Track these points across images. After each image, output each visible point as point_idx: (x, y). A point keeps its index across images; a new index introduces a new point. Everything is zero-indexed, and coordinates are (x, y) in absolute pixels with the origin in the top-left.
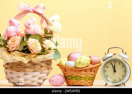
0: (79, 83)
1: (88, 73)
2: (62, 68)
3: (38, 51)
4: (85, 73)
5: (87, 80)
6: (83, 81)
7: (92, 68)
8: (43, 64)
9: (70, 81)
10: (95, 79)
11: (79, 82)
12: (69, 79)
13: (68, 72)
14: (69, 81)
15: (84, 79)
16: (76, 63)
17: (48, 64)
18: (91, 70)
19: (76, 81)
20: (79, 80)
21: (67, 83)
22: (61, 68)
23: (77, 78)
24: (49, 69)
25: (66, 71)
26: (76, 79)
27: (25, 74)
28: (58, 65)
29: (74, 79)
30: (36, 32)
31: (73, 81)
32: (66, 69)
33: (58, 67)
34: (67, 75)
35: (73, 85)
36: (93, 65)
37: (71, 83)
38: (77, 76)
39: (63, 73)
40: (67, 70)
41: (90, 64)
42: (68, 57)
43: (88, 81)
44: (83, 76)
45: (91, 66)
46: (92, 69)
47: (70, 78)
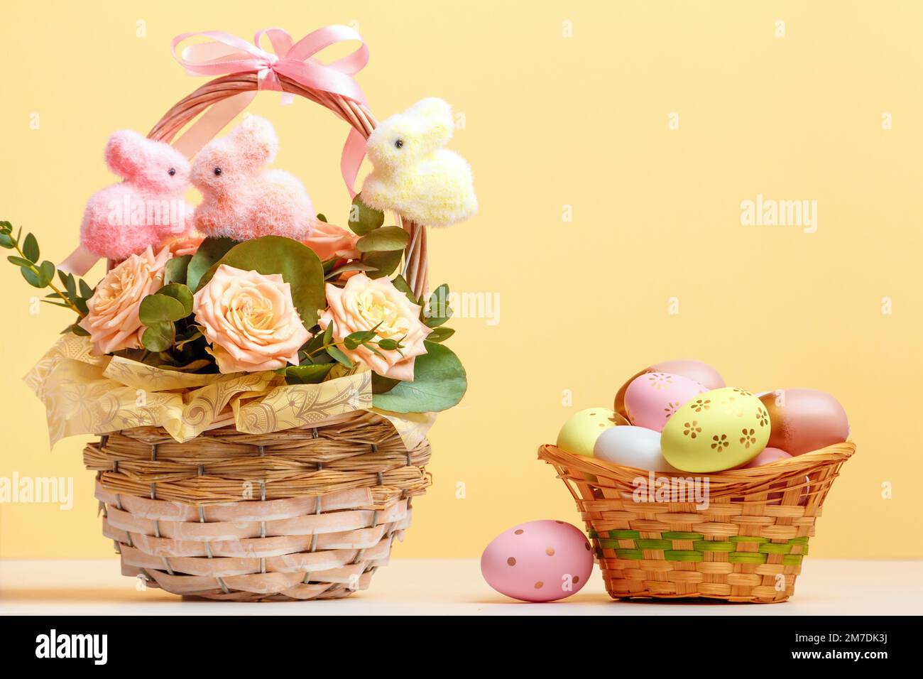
0: (692, 582)
1: (758, 510)
2: (574, 479)
3: (275, 357)
4: (735, 509)
5: (746, 559)
6: (722, 567)
7: (786, 475)
8: (327, 450)
9: (626, 571)
10: (804, 552)
11: (695, 577)
12: (621, 553)
13: (616, 505)
14: (621, 565)
15: (730, 557)
16: (667, 442)
17: (373, 450)
18: (777, 489)
19: (667, 567)
20: (692, 559)
21: (611, 578)
22: (565, 475)
23: (677, 544)
24: (379, 483)
25: (598, 495)
26: (672, 554)
27: (192, 516)
28: (546, 454)
29: (658, 554)
30: (272, 222)
31: (648, 566)
32: (601, 481)
33: (550, 471)
34: (606, 527)
35: (652, 593)
36: (794, 455)
37: (635, 583)
38: (679, 534)
39: (581, 509)
40: (606, 492)
41: (769, 445)
42: (620, 399)
43: (756, 566)
44: (718, 531)
45: (779, 462)
46: (784, 485)
47: (627, 543)
